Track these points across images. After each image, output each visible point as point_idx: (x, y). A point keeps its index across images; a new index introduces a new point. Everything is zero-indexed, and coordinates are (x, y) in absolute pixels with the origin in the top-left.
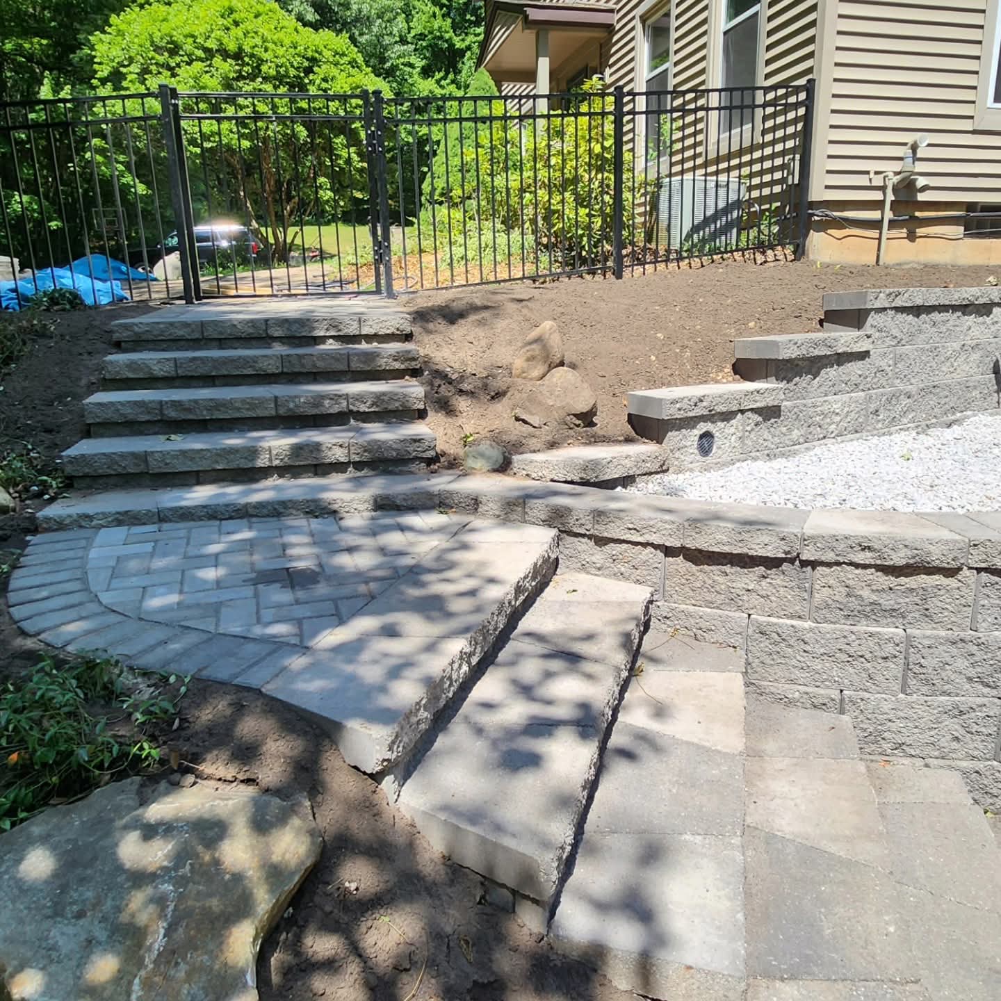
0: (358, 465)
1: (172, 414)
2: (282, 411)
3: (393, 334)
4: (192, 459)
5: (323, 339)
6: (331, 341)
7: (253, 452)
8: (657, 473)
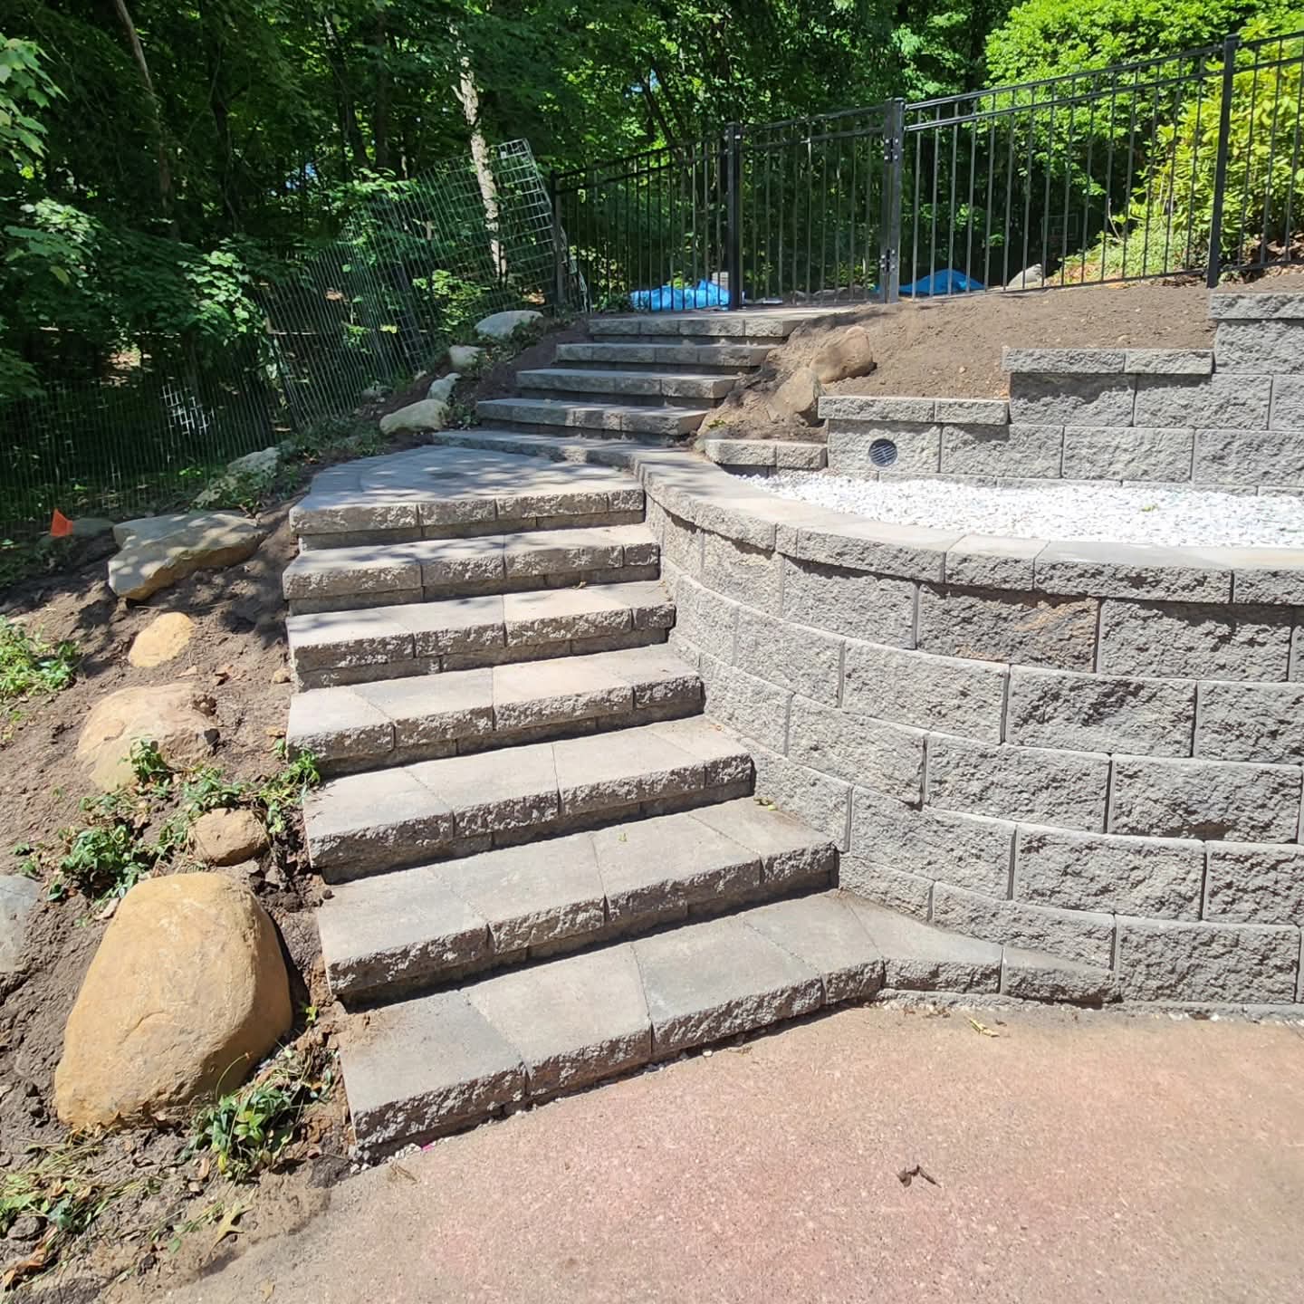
0: (629, 434)
1: (558, 385)
2: (618, 390)
3: (768, 337)
4: (534, 414)
5: (714, 339)
6: (723, 340)
7: (565, 414)
8: (803, 469)
